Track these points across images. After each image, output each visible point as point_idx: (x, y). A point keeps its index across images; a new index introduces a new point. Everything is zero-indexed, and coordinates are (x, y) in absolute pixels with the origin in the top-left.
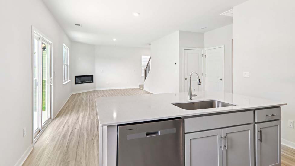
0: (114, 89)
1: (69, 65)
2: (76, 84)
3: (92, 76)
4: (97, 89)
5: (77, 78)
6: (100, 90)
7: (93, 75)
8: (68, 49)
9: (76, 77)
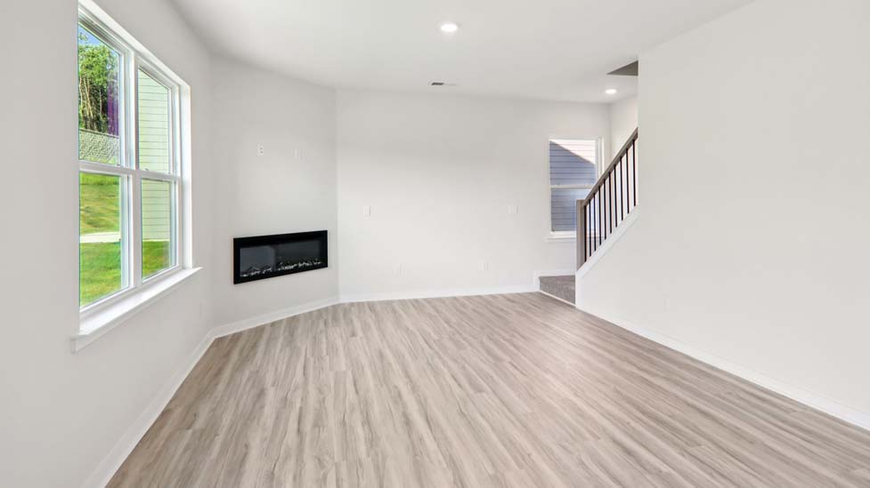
0: (425, 300)
1: (188, 177)
2: (238, 279)
3: (321, 237)
4: (345, 299)
5: (243, 251)
6: (360, 305)
7: (325, 232)
8: (186, 87)
9: (240, 244)
